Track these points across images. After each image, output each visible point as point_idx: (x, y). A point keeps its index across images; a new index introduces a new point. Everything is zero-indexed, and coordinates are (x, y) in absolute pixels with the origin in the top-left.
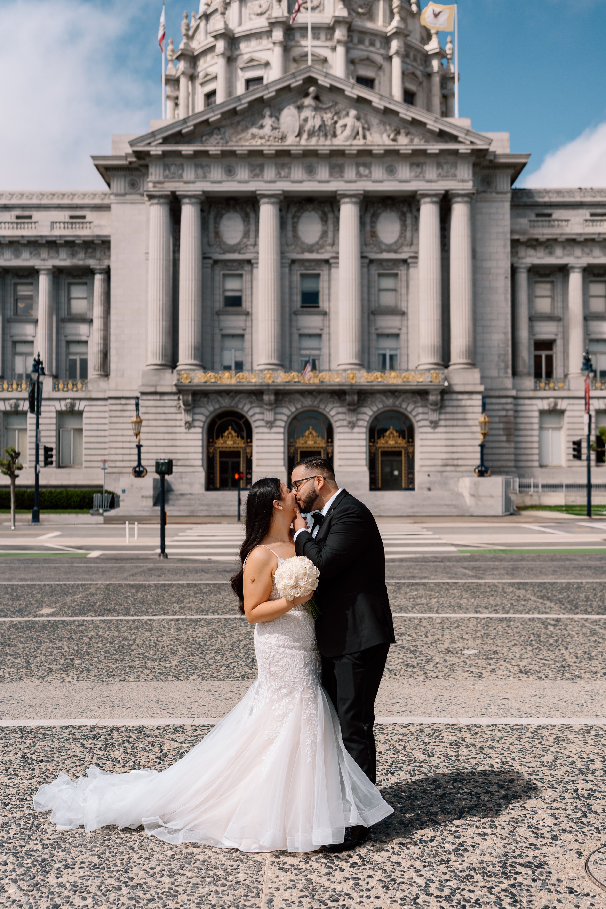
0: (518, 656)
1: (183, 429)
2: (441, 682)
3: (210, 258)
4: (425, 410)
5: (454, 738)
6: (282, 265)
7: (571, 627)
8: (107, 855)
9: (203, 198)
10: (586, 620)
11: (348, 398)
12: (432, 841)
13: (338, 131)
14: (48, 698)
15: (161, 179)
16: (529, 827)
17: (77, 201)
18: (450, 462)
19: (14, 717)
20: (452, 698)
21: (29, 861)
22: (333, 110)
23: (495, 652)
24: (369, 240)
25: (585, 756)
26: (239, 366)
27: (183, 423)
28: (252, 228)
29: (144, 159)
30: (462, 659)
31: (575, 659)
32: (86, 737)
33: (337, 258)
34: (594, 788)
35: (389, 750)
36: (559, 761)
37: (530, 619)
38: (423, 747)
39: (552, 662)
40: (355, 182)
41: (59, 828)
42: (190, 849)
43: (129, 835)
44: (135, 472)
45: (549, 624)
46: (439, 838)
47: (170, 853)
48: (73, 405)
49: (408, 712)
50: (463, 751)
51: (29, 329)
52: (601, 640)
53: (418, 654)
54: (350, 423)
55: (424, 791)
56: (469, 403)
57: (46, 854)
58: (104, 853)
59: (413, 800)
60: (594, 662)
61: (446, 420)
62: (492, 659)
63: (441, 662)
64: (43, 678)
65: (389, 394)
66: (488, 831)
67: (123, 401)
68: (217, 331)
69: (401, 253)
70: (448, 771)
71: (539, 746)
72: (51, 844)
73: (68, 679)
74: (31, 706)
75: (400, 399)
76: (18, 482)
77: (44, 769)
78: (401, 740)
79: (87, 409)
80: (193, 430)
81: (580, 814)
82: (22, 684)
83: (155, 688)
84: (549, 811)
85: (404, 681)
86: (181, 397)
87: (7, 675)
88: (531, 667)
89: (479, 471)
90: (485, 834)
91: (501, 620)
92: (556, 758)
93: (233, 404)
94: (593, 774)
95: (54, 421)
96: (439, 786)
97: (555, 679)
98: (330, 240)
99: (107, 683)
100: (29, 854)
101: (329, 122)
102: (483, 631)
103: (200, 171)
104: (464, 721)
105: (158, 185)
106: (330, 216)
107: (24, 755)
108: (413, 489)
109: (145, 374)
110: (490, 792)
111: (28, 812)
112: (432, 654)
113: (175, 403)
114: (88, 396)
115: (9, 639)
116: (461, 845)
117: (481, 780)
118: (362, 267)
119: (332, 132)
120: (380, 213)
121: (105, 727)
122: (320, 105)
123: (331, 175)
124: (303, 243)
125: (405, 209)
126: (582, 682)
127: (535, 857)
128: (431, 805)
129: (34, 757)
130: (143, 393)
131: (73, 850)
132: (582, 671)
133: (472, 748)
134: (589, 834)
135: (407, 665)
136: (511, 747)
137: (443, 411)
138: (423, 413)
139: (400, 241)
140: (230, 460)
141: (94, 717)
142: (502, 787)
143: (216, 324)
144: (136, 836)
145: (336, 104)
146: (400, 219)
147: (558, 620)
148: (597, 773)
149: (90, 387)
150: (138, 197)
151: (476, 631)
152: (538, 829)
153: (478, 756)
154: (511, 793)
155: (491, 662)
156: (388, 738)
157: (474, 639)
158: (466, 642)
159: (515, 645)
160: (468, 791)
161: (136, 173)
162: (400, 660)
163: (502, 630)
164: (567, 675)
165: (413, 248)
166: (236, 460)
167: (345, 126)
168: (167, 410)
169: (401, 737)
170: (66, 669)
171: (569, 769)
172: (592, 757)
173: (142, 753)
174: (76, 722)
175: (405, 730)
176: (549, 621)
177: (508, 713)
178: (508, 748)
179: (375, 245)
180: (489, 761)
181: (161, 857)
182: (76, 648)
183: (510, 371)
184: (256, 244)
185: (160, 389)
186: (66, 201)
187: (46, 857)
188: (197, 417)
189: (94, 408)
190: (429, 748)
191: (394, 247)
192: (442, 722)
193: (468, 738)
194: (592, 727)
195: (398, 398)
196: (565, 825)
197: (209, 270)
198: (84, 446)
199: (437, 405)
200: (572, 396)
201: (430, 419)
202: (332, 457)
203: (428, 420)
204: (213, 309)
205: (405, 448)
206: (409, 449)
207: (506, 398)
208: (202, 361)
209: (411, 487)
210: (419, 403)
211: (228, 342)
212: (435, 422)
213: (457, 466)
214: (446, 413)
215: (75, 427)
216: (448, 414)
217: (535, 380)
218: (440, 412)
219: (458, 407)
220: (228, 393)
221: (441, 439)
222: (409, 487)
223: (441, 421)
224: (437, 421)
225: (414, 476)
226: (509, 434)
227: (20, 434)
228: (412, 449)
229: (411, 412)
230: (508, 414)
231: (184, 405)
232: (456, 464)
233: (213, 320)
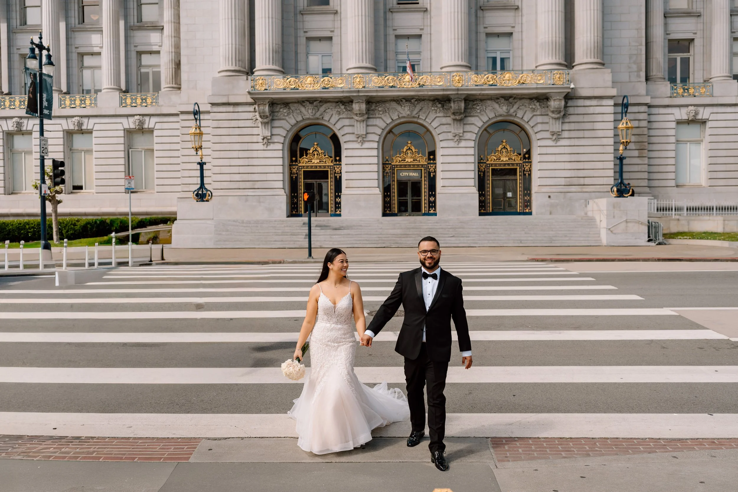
1: (260, 146)
4: (545, 119)
11: (453, 106)
18: (575, 181)
27: (260, 139)
44: (197, 195)
48: (142, 123)
51: (95, 39)
54: (455, 135)
56: (598, 110)
61: (569, 130)
65: (503, 100)
68: (301, 33)
75: (516, 107)
76: (61, 209)
79: (158, 126)
80: (271, 147)
86: (257, 108)
89: (618, 191)
93: (318, 115)
95: (122, 140)
108: (530, 213)
109: (215, 81)
113: (250, 116)
114: (159, 112)
130: (213, 104)
137: (566, 120)
138: (542, 123)
140: (316, 182)
143: (300, 25)
149: (161, 101)
166: (322, 181)
168: (241, 124)
183: (643, 74)
185: (232, 100)
188: (275, 131)
189: (165, 126)
195: (513, 104)
198: (156, 168)
199: (560, 112)
200: (716, 103)
201: (551, 130)
202: (435, 176)
203: (548, 131)
204: (295, 7)
205: (521, 165)
206: (525, 166)
207: (638, 106)
208: (283, 67)
209: (527, 211)
210: (538, 111)
211: (315, 46)
212: (556, 134)
213: (584, 185)
214: (569, 122)
215: (146, 147)
216: (573, 124)
217: (672, 85)
218: (563, 121)
219: (585, 116)
220: (311, 101)
221: (564, 154)
222: (524, 211)
223: (563, 132)
224: (559, 132)
225: (530, 198)
226: (641, 148)
227: (87, 156)
228: (529, 166)
229: (528, 122)
230: (641, 125)
231: (261, 117)
232: (583, 184)
233: (296, 21)
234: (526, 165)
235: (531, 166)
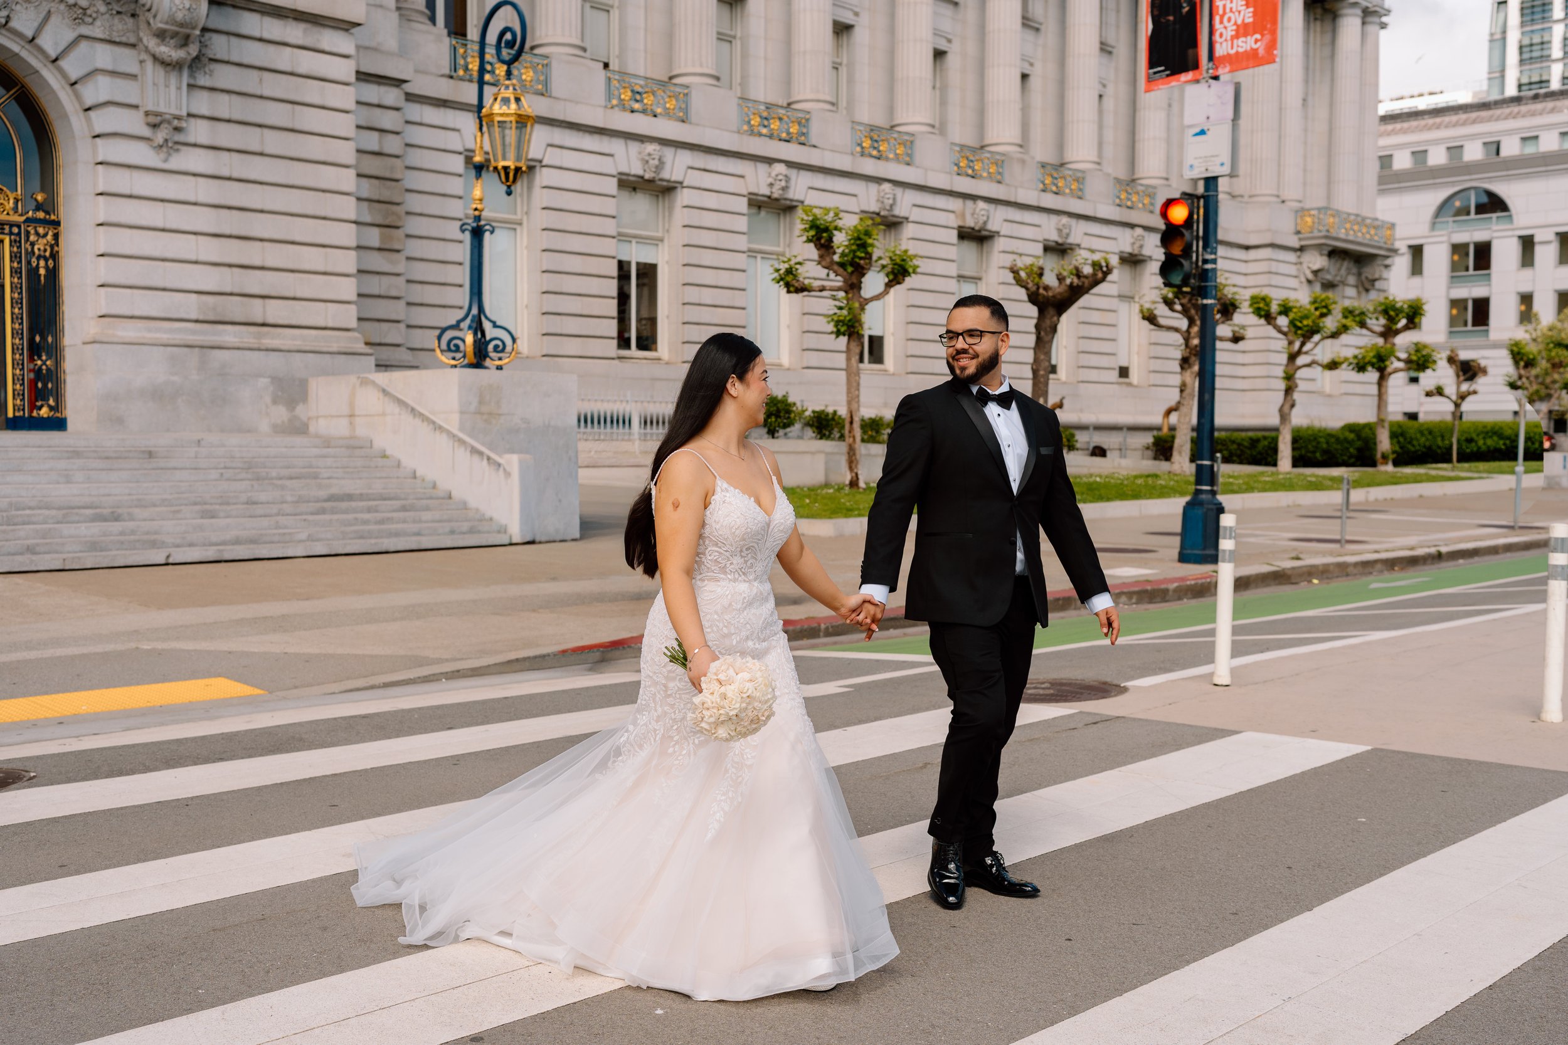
4: (127, 60)
18: (235, 308)
56: (307, 62)
61: (214, 119)
108: (58, 424)
137: (202, 80)
138: (117, 73)
199: (185, 41)
200: (561, 117)
201: (150, 107)
203: (136, 107)
205: (15, 230)
206: (32, 238)
207: (379, 84)
209: (44, 412)
210: (98, 23)
212: (169, 122)
213: (264, 325)
214: (212, 89)
216: (225, 97)
217: (454, 42)
218: (192, 82)
219: (266, 75)
221: (195, 204)
222: (35, 414)
223: (192, 120)
224: (179, 118)
225: (58, 363)
226: (387, 222)
228: (49, 237)
229: (56, 60)
230: (387, 149)
232: (260, 320)
234: (37, 234)
235: (56, 237)
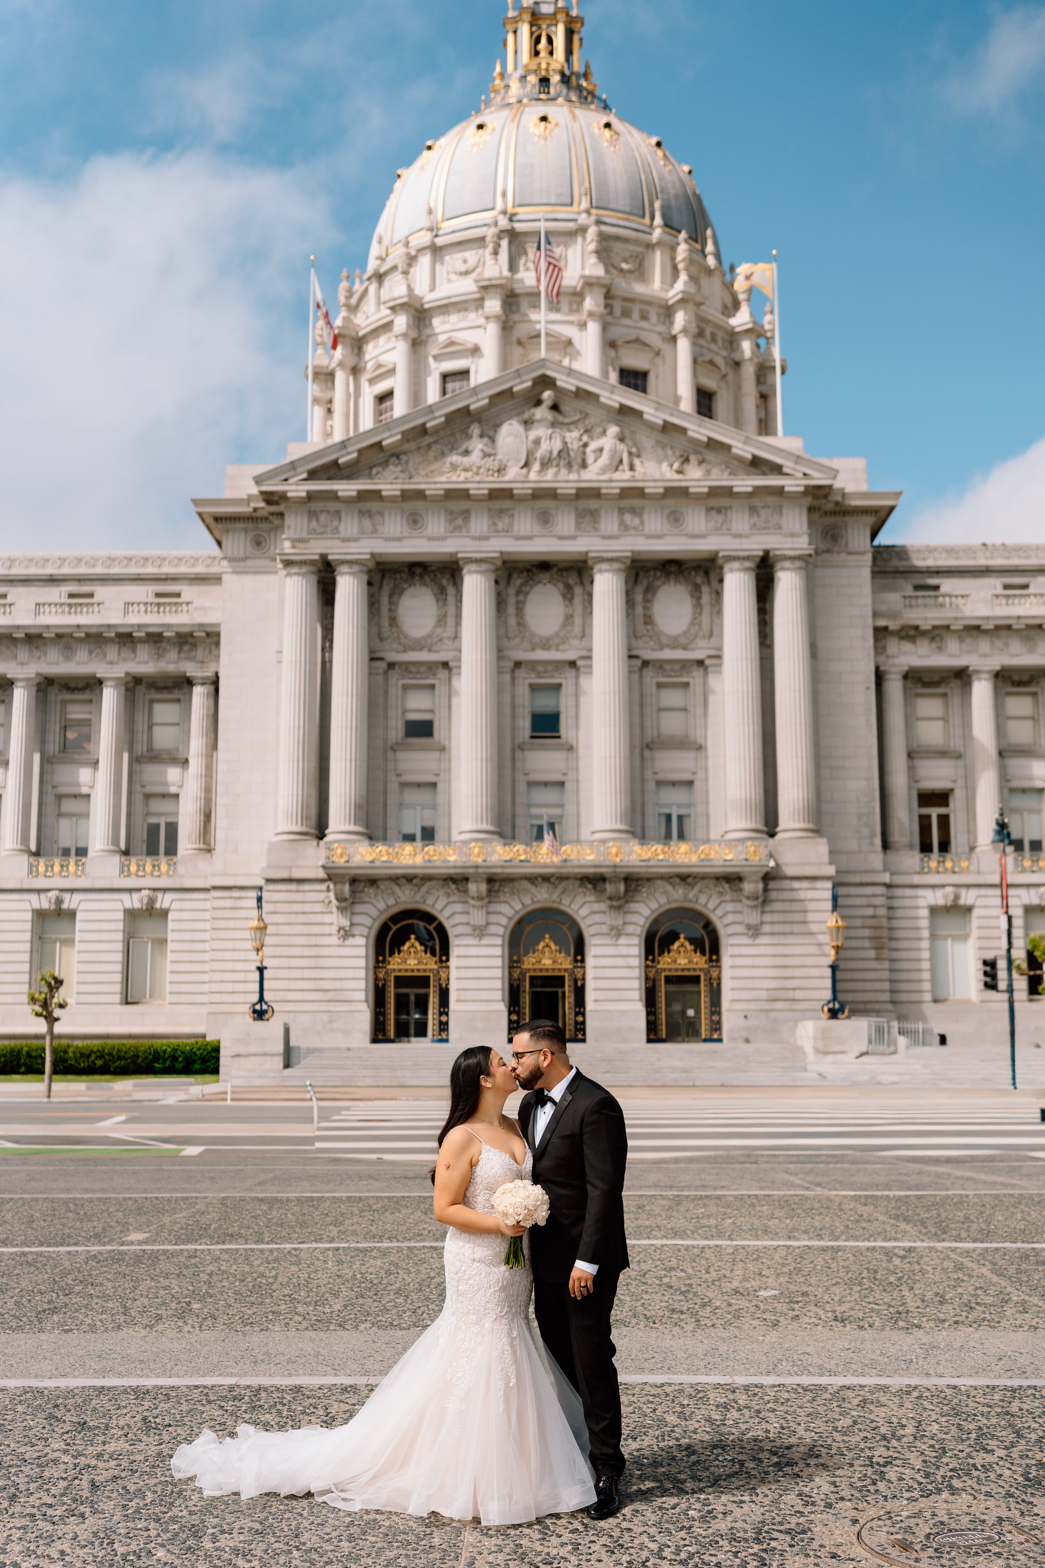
0: (837, 1299)
1: (334, 940)
2: (720, 1332)
3: (381, 659)
4: (738, 907)
5: (725, 1400)
6: (500, 671)
7: (927, 1259)
8: (271, 1521)
9: (371, 565)
10: (953, 1250)
11: (609, 888)
12: (674, 1508)
13: (590, 459)
14: (163, 1351)
15: (305, 535)
16: (800, 1495)
17: (167, 569)
18: (782, 994)
19: (120, 1375)
20: (730, 1352)
21: (175, 1526)
22: (580, 425)
23: (805, 1294)
24: (641, 629)
25: (895, 1420)
26: (429, 834)
27: (334, 930)
28: (451, 610)
29: (277, 503)
30: (754, 1303)
31: (919, 1303)
32: (224, 1398)
33: (590, 658)
34: (896, 1455)
35: (634, 1413)
36: (859, 1426)
37: (868, 1249)
38: (679, 1409)
39: (885, 1307)
40: (617, 537)
41: (207, 1493)
42: (372, 1516)
43: (295, 1502)
44: (255, 1011)
45: (896, 1255)
46: (683, 1506)
47: (348, 1519)
48: (152, 900)
49: (665, 1369)
50: (734, 1414)
51: (84, 774)
52: (966, 1278)
53: (691, 1296)
54: (612, 928)
55: (673, 1458)
56: (810, 894)
57: (195, 1520)
58: (266, 1519)
59: (656, 1467)
60: (944, 1308)
61: (772, 923)
62: (797, 1302)
63: (723, 1306)
64: (151, 1327)
65: (678, 880)
66: (747, 1498)
67: (236, 894)
68: (392, 777)
69: (694, 650)
70: (707, 1437)
71: (837, 1409)
72: (200, 1511)
73: (186, 1329)
74: (142, 1362)
75: (696, 889)
76: (58, 1028)
77: (174, 1434)
78: (652, 1402)
79: (175, 906)
80: (350, 941)
81: (868, 1481)
82: (122, 1334)
83: (312, 1340)
84: (828, 1478)
85: (666, 1331)
86: (332, 887)
87: (99, 1323)
88: (852, 1313)
89: (830, 1010)
90: (742, 1502)
91: (824, 1249)
92: (855, 1422)
93: (418, 897)
94: (899, 1440)
95: (120, 926)
96: (694, 1452)
97: (883, 1329)
98: (577, 630)
99: (244, 1334)
100: (174, 1520)
101: (574, 445)
102: (794, 1265)
103: (367, 522)
104: (741, 1380)
105: (298, 544)
106: (578, 590)
107: (145, 1419)
108: (720, 1040)
109: (272, 848)
110: (759, 1459)
111: (163, 1479)
112: (711, 1295)
113: (321, 896)
114: (178, 885)
115: (90, 1275)
116: (710, 1512)
117: (748, 1447)
118: (630, 672)
119: (579, 461)
120: (659, 587)
121: (249, 1387)
122: (560, 418)
123: (578, 527)
124: (533, 635)
125: (699, 580)
126: (920, 1333)
127: (798, 1524)
128: (679, 1473)
129: (157, 1420)
130: (269, 881)
131: (227, 1516)
132: (924, 1319)
133: (746, 1411)
134: (873, 1502)
135: (673, 1310)
136: (798, 1410)
137: (767, 908)
138: (734, 912)
139: (692, 631)
140: (412, 992)
141: (232, 1375)
142: (775, 1454)
143: (391, 765)
144: (304, 1503)
145: (586, 416)
146: (692, 596)
147: (910, 1250)
148: (904, 1440)
149: (181, 869)
150: (267, 563)
151: (783, 1265)
152: (810, 1497)
153: (752, 1420)
154: (784, 1460)
155: (796, 1306)
156: (634, 1399)
157: (778, 1276)
158: (765, 1279)
159: (837, 1283)
160: (729, 1458)
161: (265, 525)
162: (664, 1304)
163: (822, 1263)
164: (901, 1323)
165: (714, 642)
166: (422, 991)
167: (601, 450)
168: (307, 908)
169: (651, 1399)
170: (182, 1314)
171: (869, 1436)
172: (904, 1422)
173: (301, 1417)
174: (209, 1381)
175: (659, 1391)
176: (896, 1251)
177: (805, 1370)
178: (795, 1412)
179: (651, 637)
180: (765, 1426)
181: (337, 1523)
182: (191, 1288)
183: (878, 841)
184: (456, 637)
185: (297, 874)
186: (150, 570)
187: (196, 1523)
188: (358, 919)
189: (187, 905)
190: (688, 1411)
191: (683, 641)
192: (710, 1381)
193: (742, 1399)
194: (915, 1388)
195: (692, 886)
196: (846, 1493)
197: (380, 679)
198: (169, 967)
199: (757, 898)
200: (983, 882)
201: (747, 923)
202: (583, 986)
203: (742, 923)
204: (385, 740)
205: (706, 970)
206: (712, 973)
207: (872, 886)
208: (367, 827)
209: (716, 1036)
210: (728, 895)
211: (411, 796)
212: (754, 927)
213: (794, 1000)
214: (772, 912)
215: (154, 936)
216: (777, 914)
217: (922, 856)
218: (763, 910)
219: (793, 903)
220: (409, 879)
221: (765, 956)
222: (712, 1037)
223: (764, 925)
224: (758, 925)
225: (720, 1018)
226: (878, 947)
227: (64, 949)
228: (718, 972)
229: (714, 911)
230: (878, 913)
231: (337, 899)
232: (790, 998)
233: (386, 759)
234: (714, 971)
235: (720, 971)
